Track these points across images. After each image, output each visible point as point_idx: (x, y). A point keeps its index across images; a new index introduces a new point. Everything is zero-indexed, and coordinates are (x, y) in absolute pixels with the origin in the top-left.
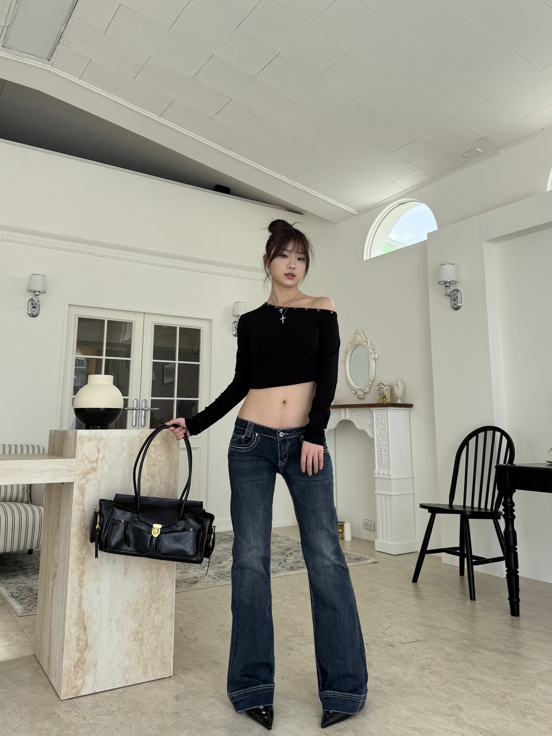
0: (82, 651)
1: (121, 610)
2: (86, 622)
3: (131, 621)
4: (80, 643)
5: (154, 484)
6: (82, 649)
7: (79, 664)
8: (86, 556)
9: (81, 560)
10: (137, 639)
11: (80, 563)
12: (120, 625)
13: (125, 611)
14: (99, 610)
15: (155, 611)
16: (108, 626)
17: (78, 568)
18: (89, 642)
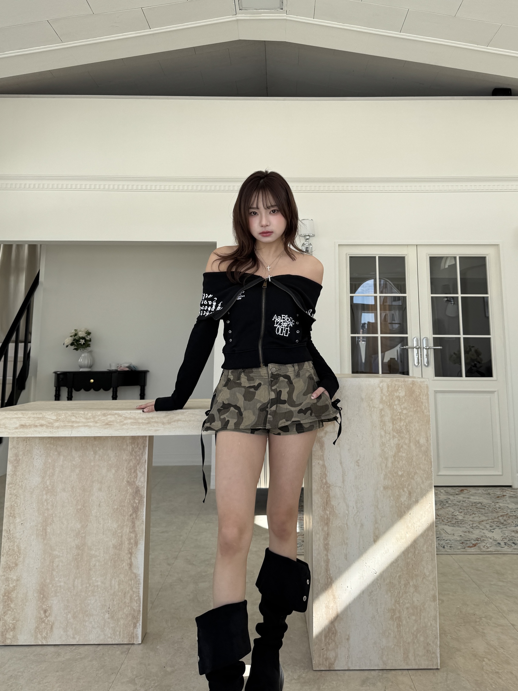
3: (386, 596)
4: (329, 612)
5: (401, 442)
8: (330, 516)
9: (325, 521)
10: (394, 618)
11: (324, 524)
12: (374, 598)
13: (377, 583)
15: (414, 589)
17: (323, 529)
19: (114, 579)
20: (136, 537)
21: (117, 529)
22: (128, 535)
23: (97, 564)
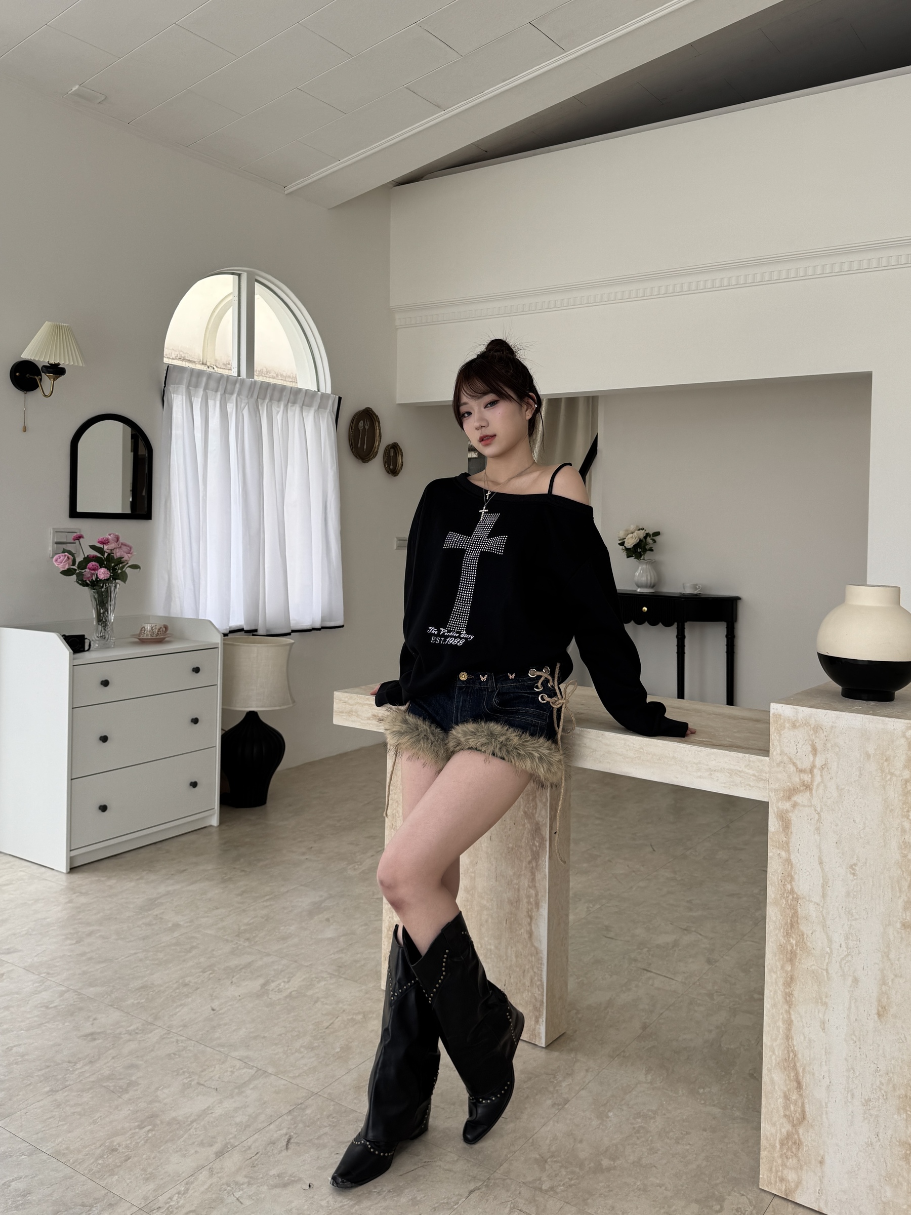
0: (795, 1122)
1: (872, 1085)
2: (802, 1075)
3: (896, 1117)
4: (790, 1107)
6: (795, 1119)
7: (790, 1143)
8: (796, 949)
9: (787, 953)
11: (785, 958)
12: (872, 1112)
13: (881, 1089)
14: (826, 1062)
16: (846, 1103)
17: (783, 967)
18: (807, 1114)
19: (510, 948)
20: (537, 895)
21: (512, 877)
22: (527, 891)
23: (490, 920)
